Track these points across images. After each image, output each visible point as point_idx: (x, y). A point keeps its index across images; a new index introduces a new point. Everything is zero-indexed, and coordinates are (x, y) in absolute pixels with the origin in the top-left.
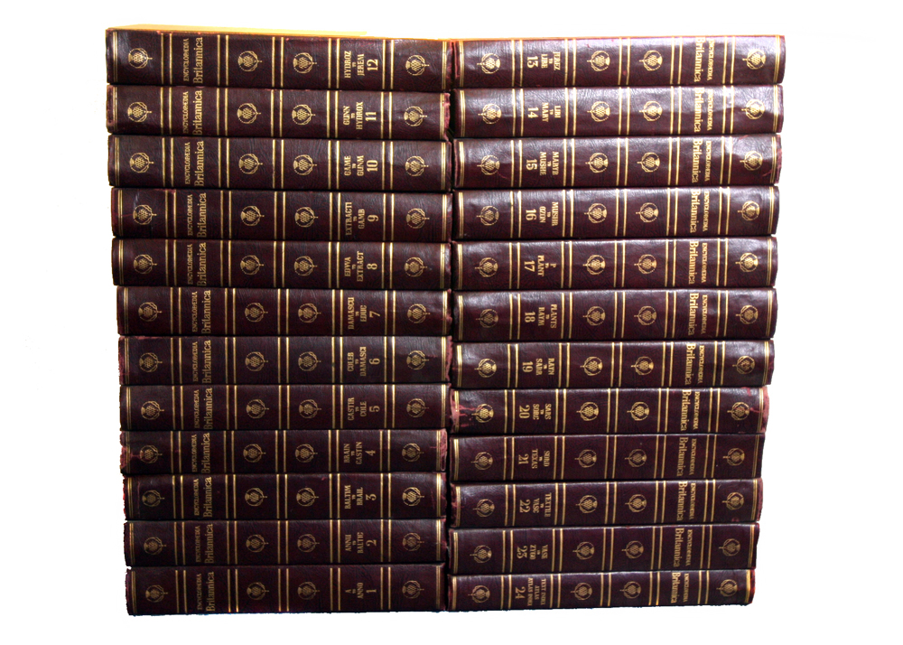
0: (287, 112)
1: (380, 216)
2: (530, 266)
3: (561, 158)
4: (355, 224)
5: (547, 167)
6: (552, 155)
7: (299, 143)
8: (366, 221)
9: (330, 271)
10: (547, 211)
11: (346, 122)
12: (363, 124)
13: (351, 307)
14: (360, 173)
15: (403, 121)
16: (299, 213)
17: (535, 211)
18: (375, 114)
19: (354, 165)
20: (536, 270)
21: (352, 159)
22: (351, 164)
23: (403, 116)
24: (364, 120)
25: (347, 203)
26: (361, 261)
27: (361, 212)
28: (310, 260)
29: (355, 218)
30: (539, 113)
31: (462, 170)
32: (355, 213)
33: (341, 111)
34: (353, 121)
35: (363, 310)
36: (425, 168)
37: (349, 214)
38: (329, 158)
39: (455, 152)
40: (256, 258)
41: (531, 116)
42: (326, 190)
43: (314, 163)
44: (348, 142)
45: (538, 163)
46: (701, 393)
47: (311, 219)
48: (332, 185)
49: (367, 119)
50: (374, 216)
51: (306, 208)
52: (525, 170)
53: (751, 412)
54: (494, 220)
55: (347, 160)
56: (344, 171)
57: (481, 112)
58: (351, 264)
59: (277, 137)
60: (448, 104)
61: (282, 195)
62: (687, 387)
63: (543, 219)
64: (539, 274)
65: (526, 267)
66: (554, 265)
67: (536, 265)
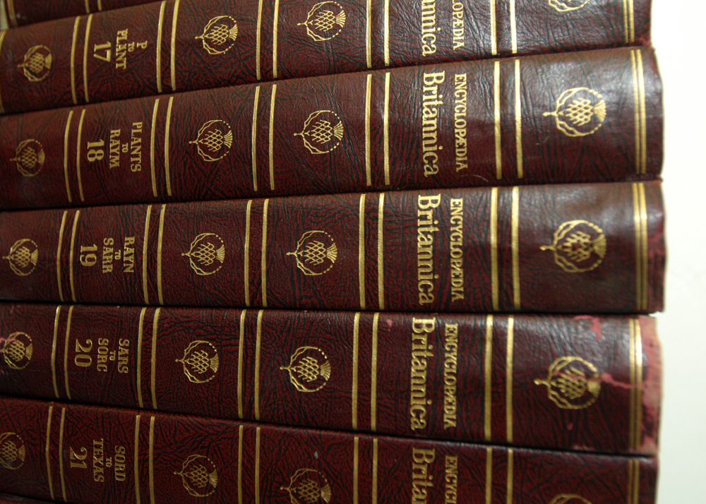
2: (102, 52)
20: (113, 57)
46: (463, 330)
53: (604, 385)
62: (426, 311)
64: (117, 65)
65: (95, 55)
66: (144, 45)
67: (113, 49)
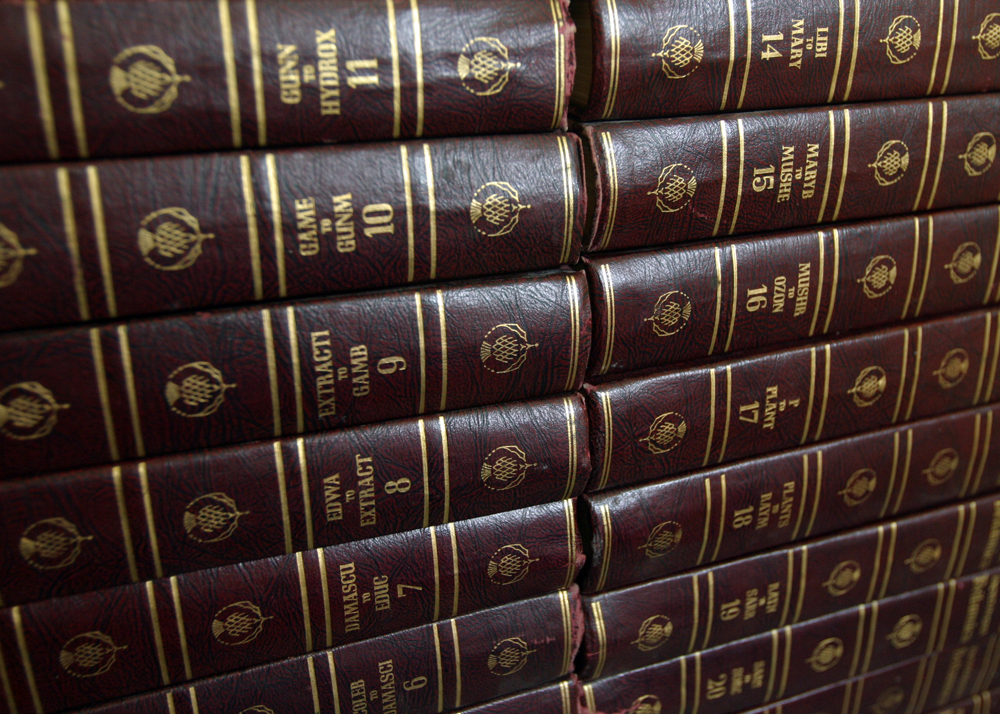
0: (94, 74)
1: (412, 355)
2: (749, 414)
3: (822, 159)
4: (343, 388)
5: (794, 181)
6: (806, 152)
7: (148, 173)
8: (374, 374)
9: (286, 518)
10: (789, 286)
11: (291, 96)
12: (341, 98)
13: (349, 585)
14: (347, 244)
15: (456, 82)
16: (178, 380)
17: (764, 290)
18: (373, 64)
19: (326, 223)
20: (762, 418)
21: (318, 207)
22: (318, 222)
23: (455, 66)
24: (343, 86)
25: (315, 334)
26: (367, 479)
27: (359, 352)
28: (226, 500)
29: (342, 372)
30: (783, 46)
31: (612, 208)
32: (341, 358)
33: (270, 59)
34: (310, 91)
35: (381, 585)
36: (523, 212)
37: (324, 362)
38: (250, 210)
39: (596, 159)
40: (65, 524)
41: (766, 55)
42: (251, 303)
43: (204, 230)
44: (299, 157)
45: (777, 174)
47: (215, 394)
48: (265, 288)
49: (354, 81)
50: (395, 360)
51: (196, 365)
52: (749, 194)
54: (681, 320)
55: (304, 209)
56: (298, 242)
57: (657, 47)
58: (342, 492)
59: (70, 156)
60: (572, 29)
61: (116, 338)
63: (779, 305)
64: (765, 426)
65: (741, 418)
66: (796, 403)
67: (762, 410)
